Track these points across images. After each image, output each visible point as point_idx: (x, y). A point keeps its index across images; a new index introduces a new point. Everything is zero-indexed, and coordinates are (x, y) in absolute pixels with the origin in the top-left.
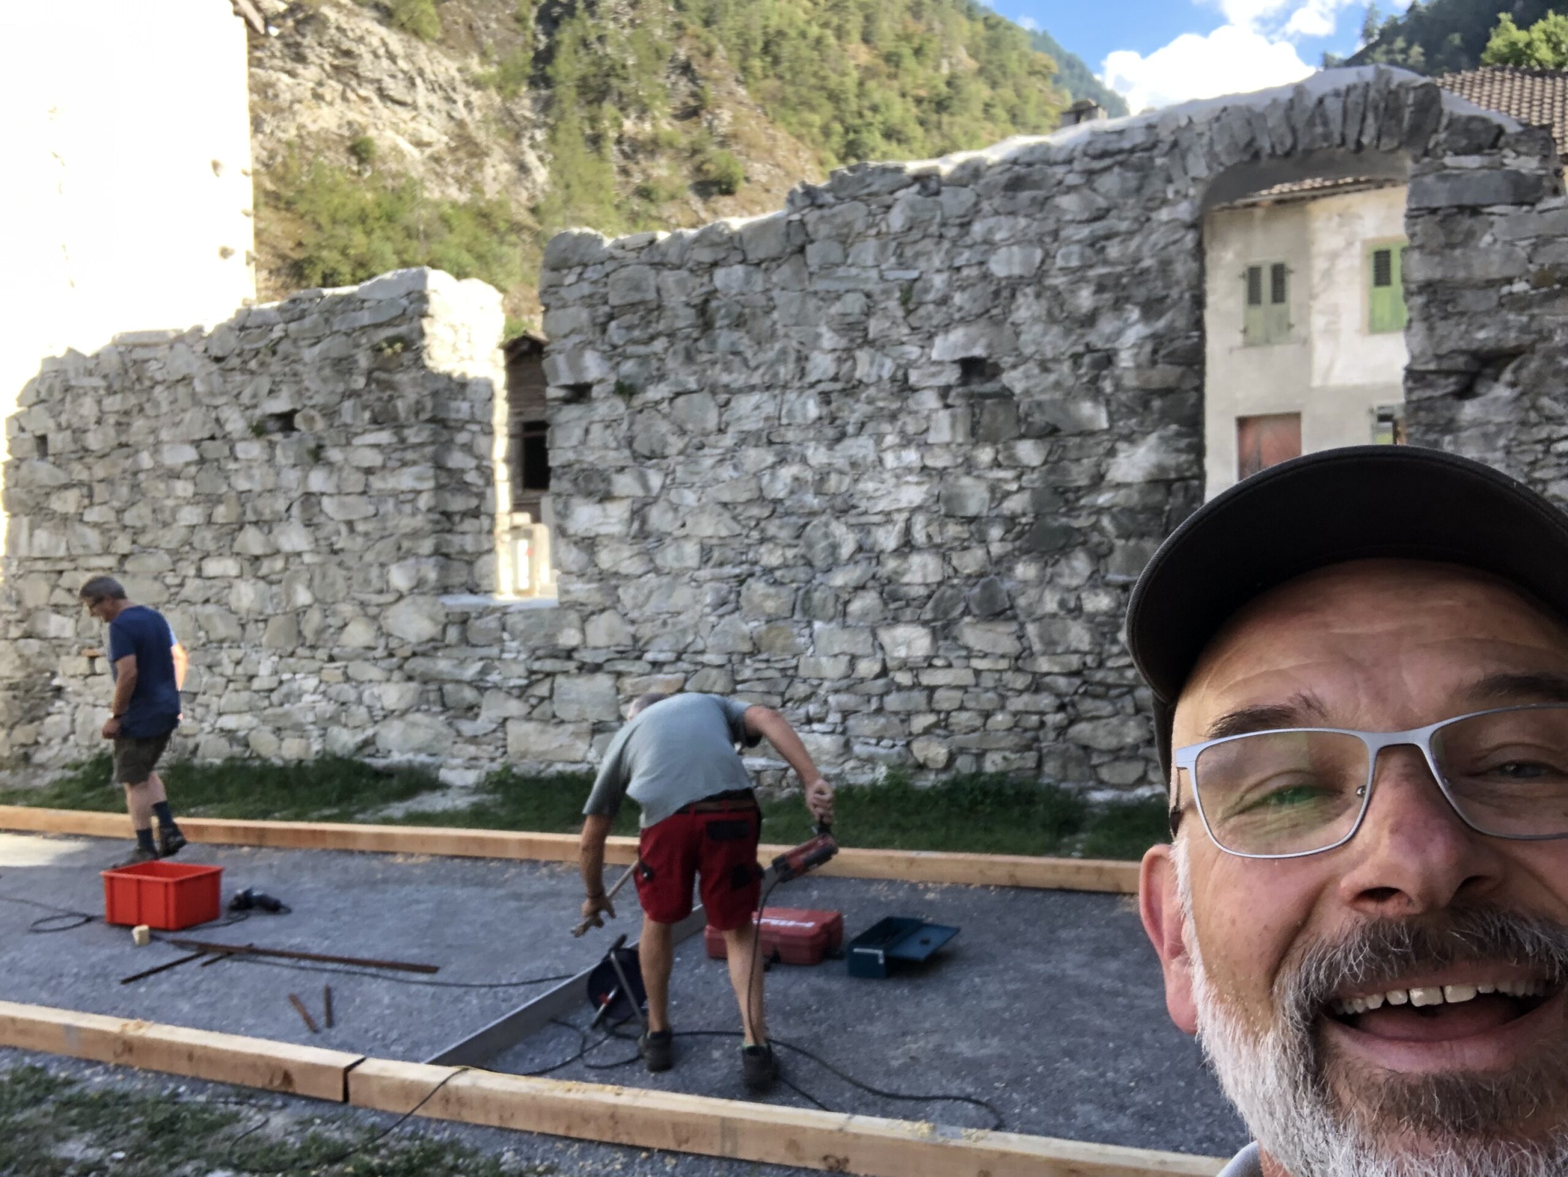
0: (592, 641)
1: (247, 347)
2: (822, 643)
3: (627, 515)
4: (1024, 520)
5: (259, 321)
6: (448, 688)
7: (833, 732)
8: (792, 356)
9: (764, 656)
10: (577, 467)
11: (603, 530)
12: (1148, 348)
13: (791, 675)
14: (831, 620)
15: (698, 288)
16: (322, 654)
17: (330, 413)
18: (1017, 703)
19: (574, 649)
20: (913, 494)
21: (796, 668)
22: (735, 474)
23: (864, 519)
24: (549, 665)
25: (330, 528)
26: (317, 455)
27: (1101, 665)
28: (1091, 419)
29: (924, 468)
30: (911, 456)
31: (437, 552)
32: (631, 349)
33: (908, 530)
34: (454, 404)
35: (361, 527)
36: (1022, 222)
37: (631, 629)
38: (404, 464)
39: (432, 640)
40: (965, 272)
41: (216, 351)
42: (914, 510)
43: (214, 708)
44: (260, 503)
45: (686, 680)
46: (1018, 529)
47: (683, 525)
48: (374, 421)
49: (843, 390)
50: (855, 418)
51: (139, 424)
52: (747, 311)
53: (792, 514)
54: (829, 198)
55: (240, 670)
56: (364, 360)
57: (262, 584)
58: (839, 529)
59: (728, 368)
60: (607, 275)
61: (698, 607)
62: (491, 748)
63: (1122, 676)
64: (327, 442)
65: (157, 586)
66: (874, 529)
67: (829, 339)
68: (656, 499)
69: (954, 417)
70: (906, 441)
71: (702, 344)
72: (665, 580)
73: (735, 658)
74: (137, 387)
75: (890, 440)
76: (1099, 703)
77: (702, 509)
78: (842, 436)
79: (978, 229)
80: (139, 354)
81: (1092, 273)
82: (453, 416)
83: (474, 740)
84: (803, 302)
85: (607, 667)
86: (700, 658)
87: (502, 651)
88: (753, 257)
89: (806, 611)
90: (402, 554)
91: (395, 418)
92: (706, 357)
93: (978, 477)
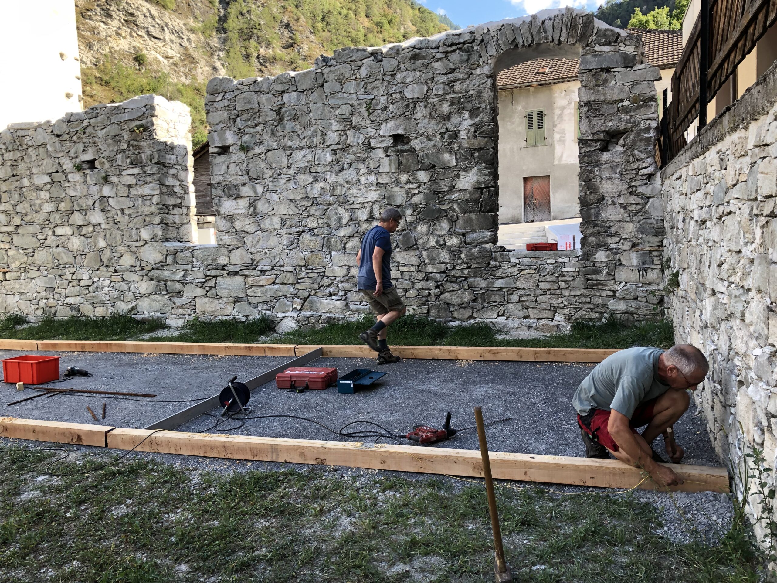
0: (233, 262)
1: (71, 130)
2: (335, 261)
3: (248, 204)
4: (421, 206)
5: (77, 118)
6: (169, 283)
7: (341, 300)
8: (319, 133)
9: (311, 267)
10: (224, 183)
11: (237, 212)
12: (472, 130)
13: (322, 275)
14: (339, 251)
15: (276, 102)
16: (111, 269)
17: (111, 160)
18: (419, 285)
19: (225, 265)
20: (373, 195)
21: (324, 272)
22: (295, 187)
23: (352, 207)
24: (214, 273)
25: (113, 212)
26: (106, 179)
27: (454, 268)
28: (449, 162)
29: (378, 183)
30: (372, 178)
31: (162, 223)
32: (247, 130)
33: (372, 211)
34: (168, 156)
35: (127, 212)
36: (418, 74)
37: (251, 256)
38: (146, 183)
39: (161, 262)
40: (394, 96)
41: (57, 132)
42: (374, 202)
43: (63, 294)
44: (80, 201)
45: (276, 278)
46: (419, 209)
47: (273, 210)
48: (131, 163)
49: (342, 148)
50: (348, 161)
51: (22, 166)
52: (298, 113)
53: (321, 204)
54: (334, 62)
55: (74, 277)
56: (126, 136)
57: (83, 238)
58: (341, 211)
59: (291, 139)
60: (235, 97)
61: (280, 246)
62: (189, 310)
63: (463, 273)
64: (110, 173)
65: (34, 239)
66: (357, 210)
67: (335, 126)
68: (260, 198)
69: (390, 160)
70: (370, 171)
71: (279, 128)
72: (266, 234)
73: (297, 268)
74: (20, 148)
75: (363, 171)
76: (453, 284)
77: (281, 202)
78: (343, 169)
79: (399, 76)
80: (21, 133)
81: (448, 97)
82: (168, 161)
83: (181, 306)
84: (324, 109)
85: (240, 273)
86: (282, 268)
87: (193, 267)
88: (301, 89)
89: (328, 248)
90: (146, 224)
91: (141, 163)
92: (281, 134)
93: (401, 187)
